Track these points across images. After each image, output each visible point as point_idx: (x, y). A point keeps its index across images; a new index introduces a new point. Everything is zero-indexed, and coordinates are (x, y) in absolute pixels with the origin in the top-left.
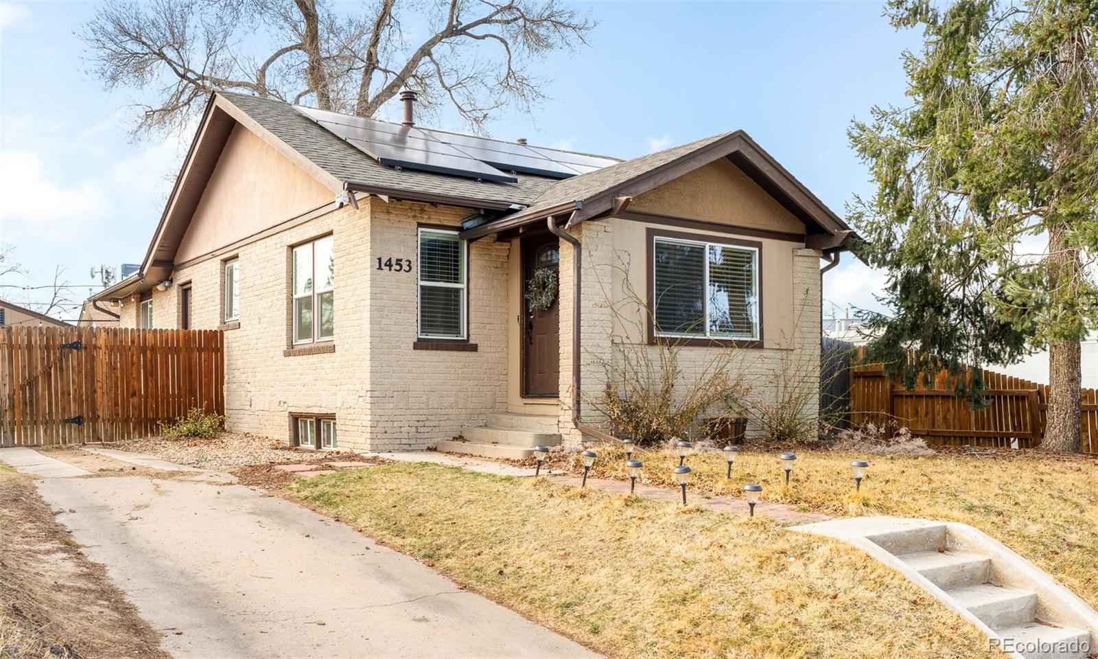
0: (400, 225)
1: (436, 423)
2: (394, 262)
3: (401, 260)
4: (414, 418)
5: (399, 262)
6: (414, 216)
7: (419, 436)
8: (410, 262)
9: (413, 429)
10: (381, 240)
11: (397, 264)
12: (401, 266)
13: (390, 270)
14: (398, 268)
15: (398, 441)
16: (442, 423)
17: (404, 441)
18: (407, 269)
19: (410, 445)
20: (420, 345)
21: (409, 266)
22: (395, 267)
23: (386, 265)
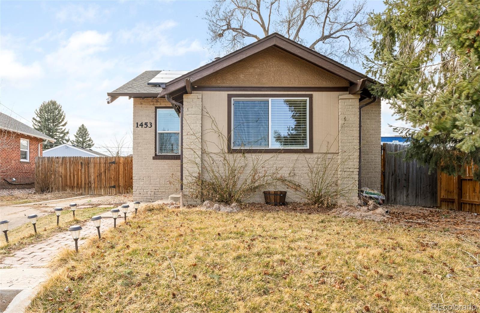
0: (147, 108)
1: (164, 191)
2: (144, 124)
3: (147, 123)
4: (153, 188)
5: (146, 124)
6: (153, 104)
7: (155, 195)
8: (151, 123)
9: (153, 193)
10: (138, 115)
11: (145, 125)
12: (147, 125)
13: (142, 127)
14: (146, 126)
15: (146, 198)
16: (167, 191)
17: (148, 198)
18: (150, 126)
19: (151, 199)
20: (156, 157)
21: (151, 125)
22: (144, 126)
23: (140, 125)
